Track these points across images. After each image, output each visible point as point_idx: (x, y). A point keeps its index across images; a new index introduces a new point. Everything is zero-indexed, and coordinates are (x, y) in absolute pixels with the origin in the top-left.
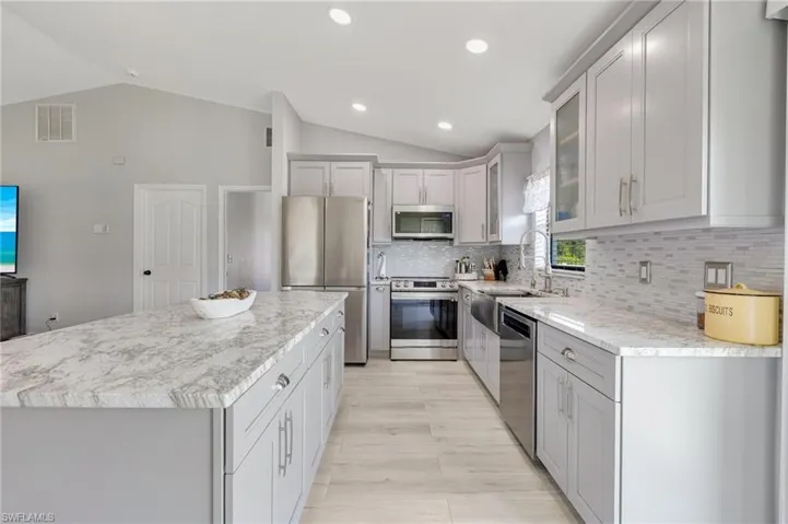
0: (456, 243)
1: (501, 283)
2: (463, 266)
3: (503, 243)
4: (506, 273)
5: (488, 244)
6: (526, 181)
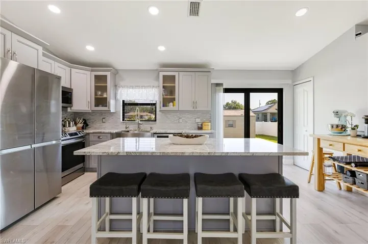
3: (112, 111)
4: (87, 125)
5: (91, 111)
6: (116, 86)
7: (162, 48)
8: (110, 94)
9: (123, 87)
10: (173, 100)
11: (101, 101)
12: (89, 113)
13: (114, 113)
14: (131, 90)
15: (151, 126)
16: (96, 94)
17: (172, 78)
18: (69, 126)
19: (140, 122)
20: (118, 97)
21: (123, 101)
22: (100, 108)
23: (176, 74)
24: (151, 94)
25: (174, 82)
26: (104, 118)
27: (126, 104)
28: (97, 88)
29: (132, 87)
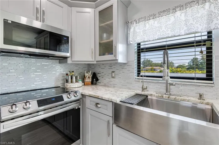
0: (69, 61)
1: (94, 86)
2: (74, 78)
4: (97, 80)
5: (95, 63)
6: (127, 24)
9: (137, 21)
12: (93, 64)
13: (125, 64)
14: (151, 21)
15: (202, 90)
16: (101, 37)
18: (72, 82)
19: (170, 81)
20: (130, 39)
21: (139, 44)
22: (107, 57)
26: (114, 72)
27: (143, 49)
28: (102, 30)
29: (154, 16)
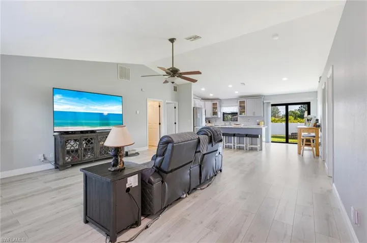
3: (219, 117)
6: (220, 106)
7: (237, 92)
8: (218, 110)
9: (224, 107)
10: (244, 112)
11: (215, 113)
16: (213, 110)
17: (243, 102)
20: (221, 111)
21: (223, 113)
22: (215, 116)
23: (245, 100)
24: (235, 109)
25: (244, 103)
26: (216, 120)
28: (214, 108)
